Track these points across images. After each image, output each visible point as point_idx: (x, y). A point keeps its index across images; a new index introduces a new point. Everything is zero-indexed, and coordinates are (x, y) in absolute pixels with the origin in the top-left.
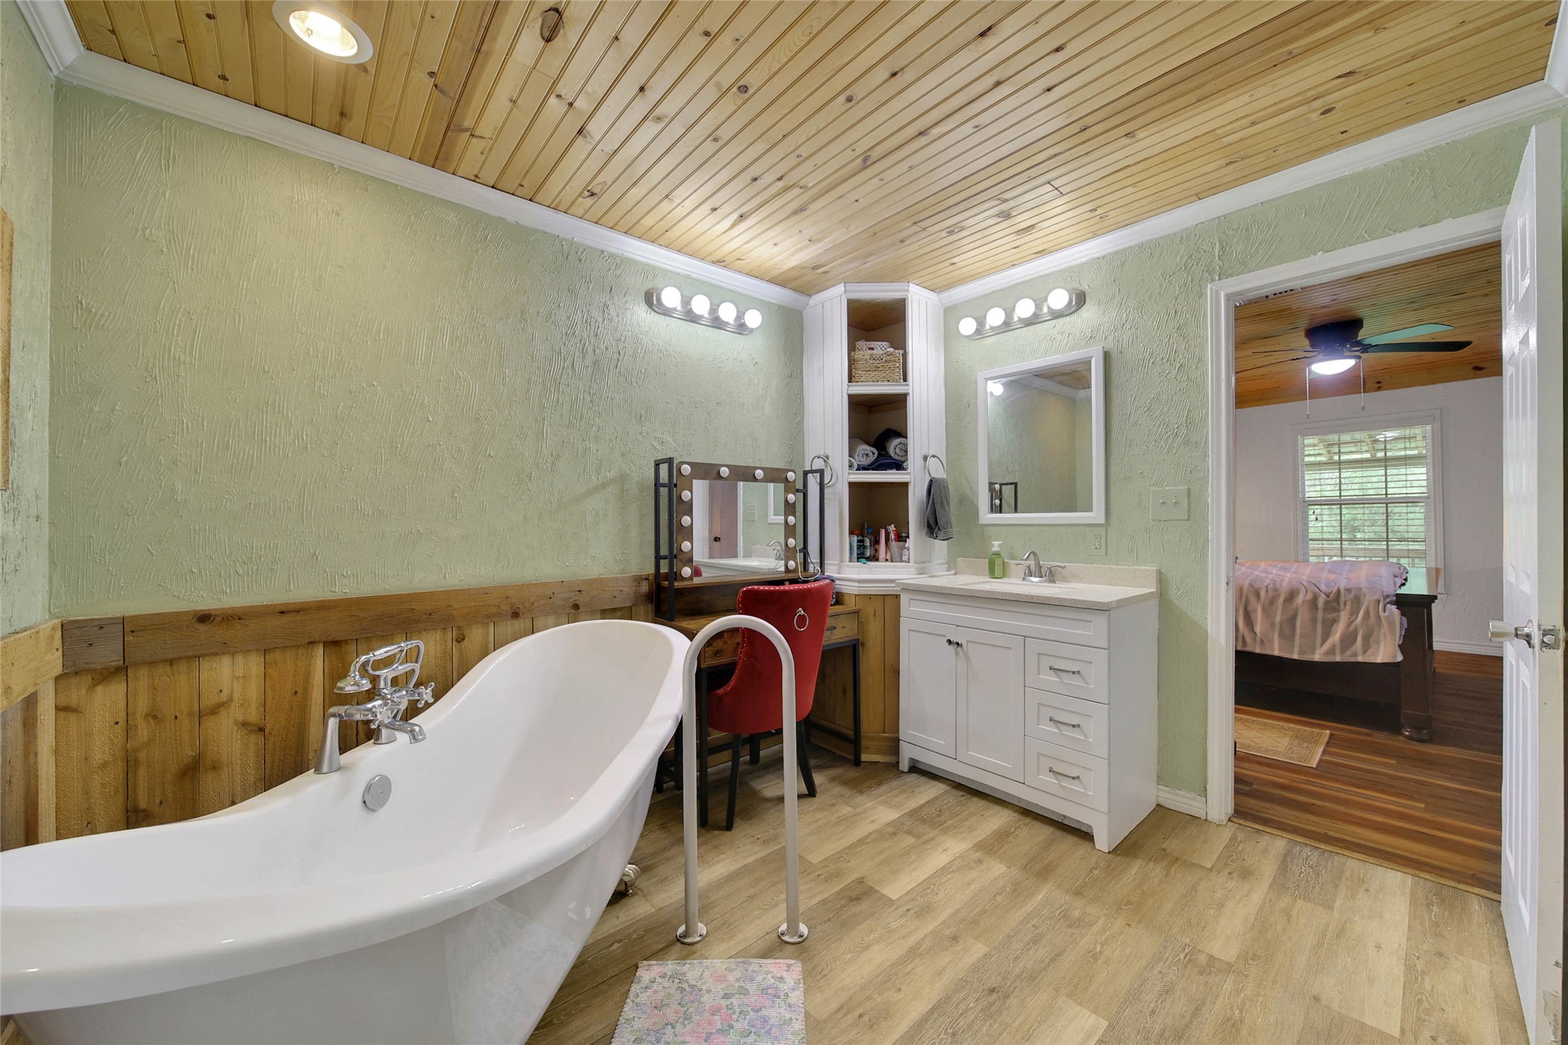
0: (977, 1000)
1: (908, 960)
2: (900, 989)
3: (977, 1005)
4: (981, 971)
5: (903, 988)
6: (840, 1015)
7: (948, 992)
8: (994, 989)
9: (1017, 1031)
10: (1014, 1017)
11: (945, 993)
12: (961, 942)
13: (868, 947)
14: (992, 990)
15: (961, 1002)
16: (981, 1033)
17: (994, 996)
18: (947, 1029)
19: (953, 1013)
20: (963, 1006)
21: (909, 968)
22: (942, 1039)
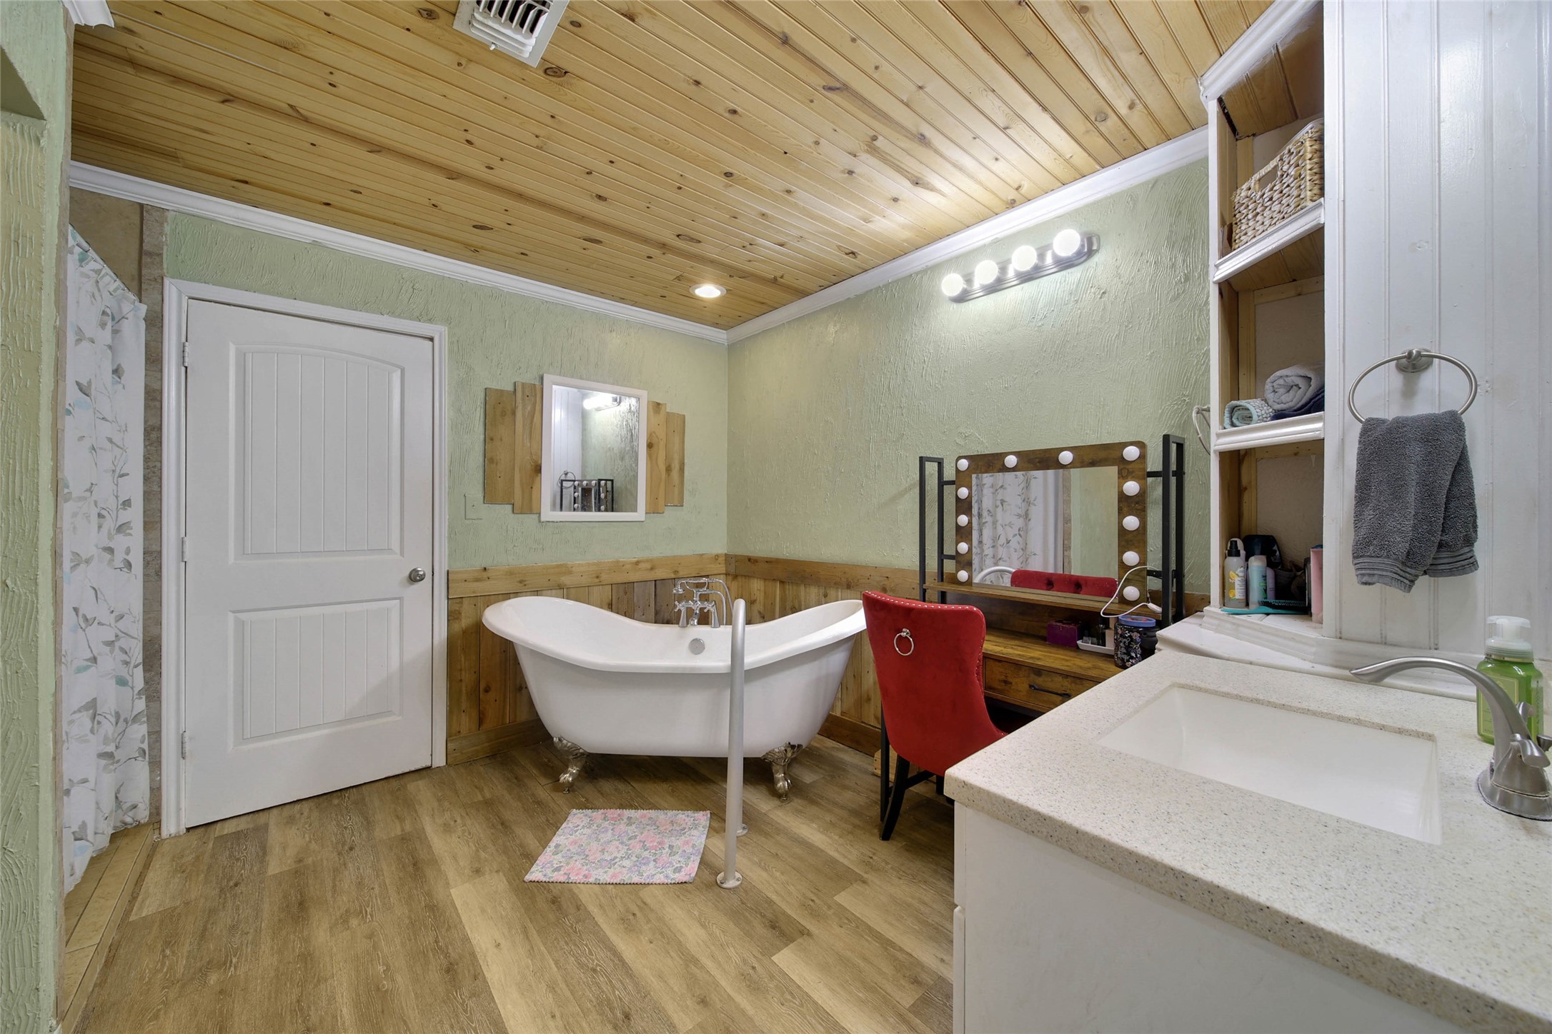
0: (621, 999)
1: (683, 955)
2: (651, 943)
3: (616, 997)
4: (654, 1015)
5: (651, 945)
6: (639, 903)
7: (637, 978)
8: (629, 1019)
9: (577, 1022)
10: (591, 1024)
11: (637, 976)
12: (698, 1007)
13: (703, 926)
14: (627, 1017)
15: (624, 985)
16: (587, 990)
17: (619, 1015)
18: (601, 966)
19: (615, 975)
20: (618, 985)
21: (672, 954)
22: (593, 961)
